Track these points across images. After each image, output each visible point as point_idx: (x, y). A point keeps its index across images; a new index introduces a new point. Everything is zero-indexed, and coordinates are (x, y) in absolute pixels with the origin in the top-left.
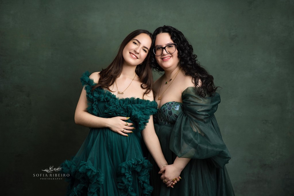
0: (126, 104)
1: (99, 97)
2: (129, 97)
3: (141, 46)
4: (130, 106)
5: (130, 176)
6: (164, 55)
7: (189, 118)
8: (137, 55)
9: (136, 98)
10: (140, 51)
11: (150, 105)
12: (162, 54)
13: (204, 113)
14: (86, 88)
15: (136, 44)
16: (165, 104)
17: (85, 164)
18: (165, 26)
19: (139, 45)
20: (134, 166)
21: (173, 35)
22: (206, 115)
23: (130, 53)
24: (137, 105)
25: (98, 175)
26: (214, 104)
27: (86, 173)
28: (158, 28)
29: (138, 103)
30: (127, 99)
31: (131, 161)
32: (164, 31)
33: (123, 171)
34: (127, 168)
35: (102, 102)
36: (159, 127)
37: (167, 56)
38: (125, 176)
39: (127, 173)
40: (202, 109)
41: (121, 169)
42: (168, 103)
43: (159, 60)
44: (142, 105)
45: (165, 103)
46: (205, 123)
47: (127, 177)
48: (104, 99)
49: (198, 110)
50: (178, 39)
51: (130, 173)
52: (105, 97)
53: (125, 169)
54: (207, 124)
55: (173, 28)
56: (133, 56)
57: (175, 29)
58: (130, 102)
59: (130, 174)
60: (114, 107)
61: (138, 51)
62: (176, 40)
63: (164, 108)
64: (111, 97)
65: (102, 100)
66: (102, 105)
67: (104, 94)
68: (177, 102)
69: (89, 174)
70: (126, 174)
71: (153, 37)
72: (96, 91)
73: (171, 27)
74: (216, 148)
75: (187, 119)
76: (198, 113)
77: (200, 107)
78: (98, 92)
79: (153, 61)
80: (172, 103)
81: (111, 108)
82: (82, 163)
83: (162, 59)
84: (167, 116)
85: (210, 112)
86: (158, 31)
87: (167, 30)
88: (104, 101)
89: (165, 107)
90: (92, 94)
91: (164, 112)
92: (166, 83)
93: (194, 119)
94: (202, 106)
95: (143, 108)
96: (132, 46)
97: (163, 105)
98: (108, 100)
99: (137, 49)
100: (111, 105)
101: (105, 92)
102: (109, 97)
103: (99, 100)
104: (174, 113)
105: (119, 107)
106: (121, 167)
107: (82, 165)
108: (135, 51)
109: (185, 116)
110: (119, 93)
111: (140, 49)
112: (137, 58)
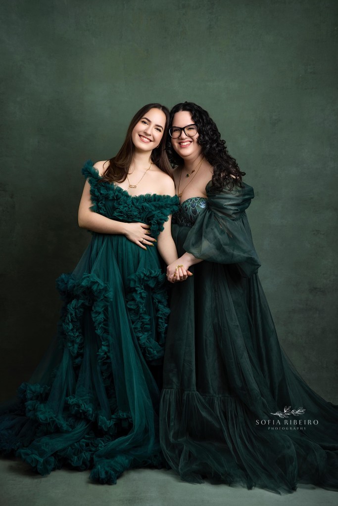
0: (140, 203)
1: (107, 194)
2: (144, 193)
3: (152, 125)
4: (146, 204)
5: (142, 291)
6: (182, 139)
7: (213, 215)
8: (149, 137)
9: (152, 194)
10: (152, 131)
11: (171, 203)
12: (180, 138)
13: (233, 208)
14: (90, 182)
15: (145, 123)
16: (187, 201)
17: (88, 277)
18: (186, 102)
19: (150, 124)
20: (145, 278)
21: (195, 114)
22: (235, 210)
23: (140, 136)
24: (154, 203)
25: (106, 289)
26: (247, 197)
27: (91, 287)
28: (178, 105)
29: (155, 201)
30: (141, 197)
31: (142, 271)
32: (184, 109)
33: (132, 285)
34: (137, 280)
35: (112, 200)
36: (178, 229)
37: (186, 140)
38: (136, 291)
39: (138, 287)
40: (230, 203)
41: (130, 283)
42: (191, 200)
43: (176, 145)
44: (160, 203)
45: (187, 199)
46: (233, 220)
47: (138, 293)
48: (113, 197)
49: (226, 204)
50: (200, 120)
51: (142, 287)
52: (114, 194)
53: (135, 281)
54: (236, 222)
55: (197, 105)
56: (144, 139)
57: (199, 107)
58: (146, 200)
59: (142, 289)
60: (126, 207)
61: (149, 132)
62: (197, 121)
63: (186, 206)
64: (122, 194)
65: (111, 198)
66: (110, 204)
67: (113, 190)
68: (202, 198)
69: (95, 287)
70: (137, 289)
71: (170, 115)
72: (103, 186)
73: (195, 104)
74: (244, 253)
75: (210, 215)
76: (226, 207)
77: (227, 201)
78: (106, 187)
79: (170, 146)
80: (196, 199)
81: (121, 207)
82: (85, 275)
83: (180, 143)
84: (191, 215)
85: (240, 207)
86: (177, 109)
87: (188, 108)
88: (113, 200)
89: (187, 204)
90: (99, 190)
91: (186, 210)
92: (188, 176)
93: (220, 215)
94: (230, 199)
95: (162, 207)
96: (141, 127)
97: (184, 202)
98: (118, 197)
99: (147, 129)
100: (121, 205)
101: (115, 188)
102: (120, 194)
103: (106, 198)
104: (198, 211)
105: (132, 207)
106: (130, 280)
107: (85, 278)
108: (145, 133)
109: (209, 212)
110: (130, 186)
111: (152, 129)
112: (151, 141)
